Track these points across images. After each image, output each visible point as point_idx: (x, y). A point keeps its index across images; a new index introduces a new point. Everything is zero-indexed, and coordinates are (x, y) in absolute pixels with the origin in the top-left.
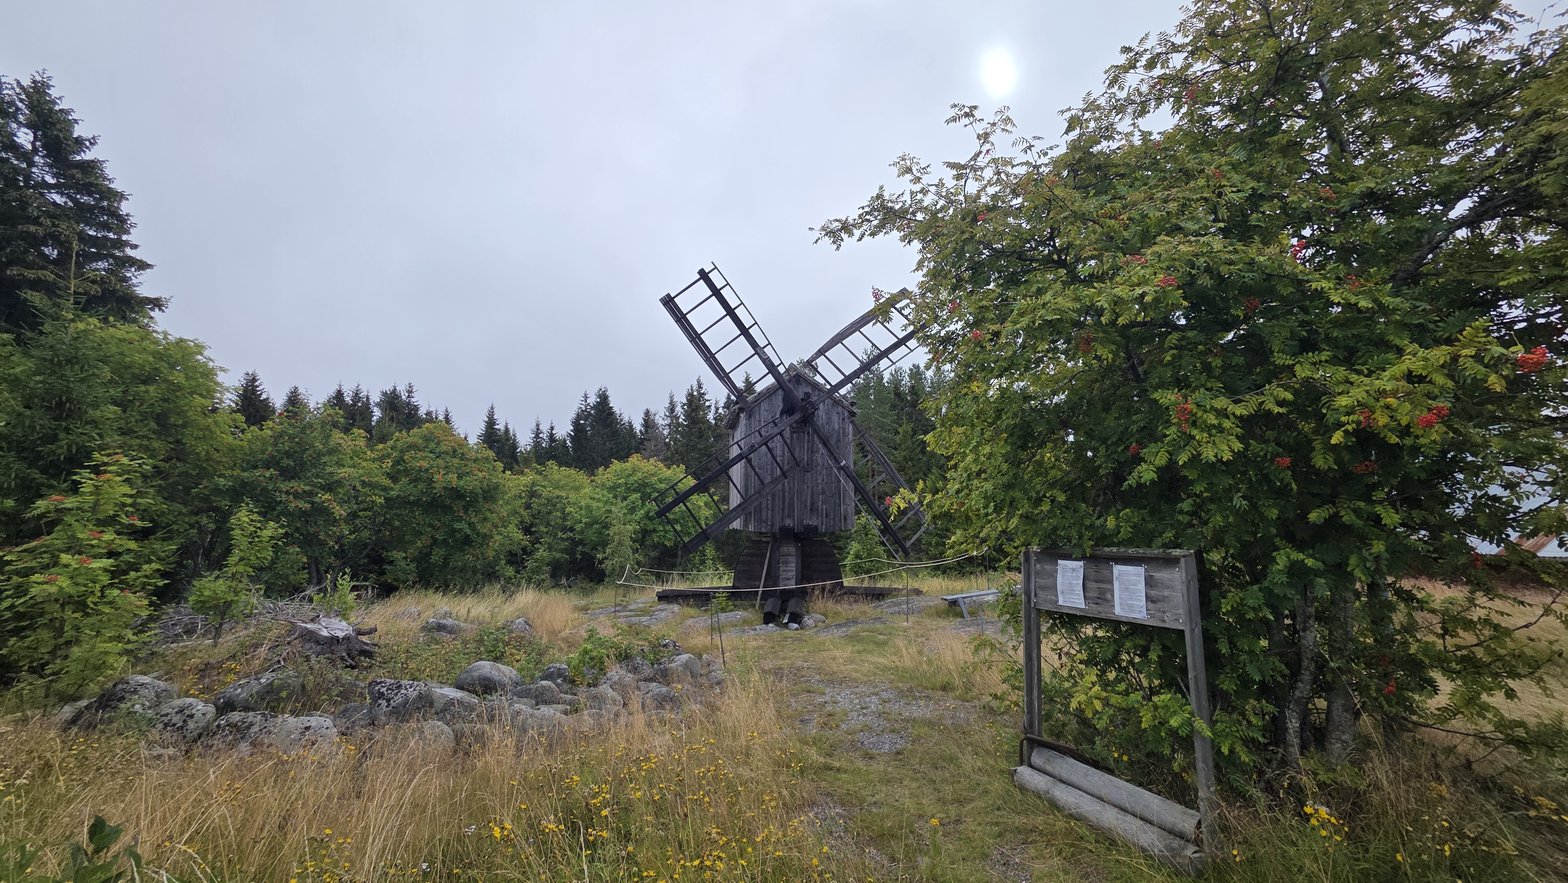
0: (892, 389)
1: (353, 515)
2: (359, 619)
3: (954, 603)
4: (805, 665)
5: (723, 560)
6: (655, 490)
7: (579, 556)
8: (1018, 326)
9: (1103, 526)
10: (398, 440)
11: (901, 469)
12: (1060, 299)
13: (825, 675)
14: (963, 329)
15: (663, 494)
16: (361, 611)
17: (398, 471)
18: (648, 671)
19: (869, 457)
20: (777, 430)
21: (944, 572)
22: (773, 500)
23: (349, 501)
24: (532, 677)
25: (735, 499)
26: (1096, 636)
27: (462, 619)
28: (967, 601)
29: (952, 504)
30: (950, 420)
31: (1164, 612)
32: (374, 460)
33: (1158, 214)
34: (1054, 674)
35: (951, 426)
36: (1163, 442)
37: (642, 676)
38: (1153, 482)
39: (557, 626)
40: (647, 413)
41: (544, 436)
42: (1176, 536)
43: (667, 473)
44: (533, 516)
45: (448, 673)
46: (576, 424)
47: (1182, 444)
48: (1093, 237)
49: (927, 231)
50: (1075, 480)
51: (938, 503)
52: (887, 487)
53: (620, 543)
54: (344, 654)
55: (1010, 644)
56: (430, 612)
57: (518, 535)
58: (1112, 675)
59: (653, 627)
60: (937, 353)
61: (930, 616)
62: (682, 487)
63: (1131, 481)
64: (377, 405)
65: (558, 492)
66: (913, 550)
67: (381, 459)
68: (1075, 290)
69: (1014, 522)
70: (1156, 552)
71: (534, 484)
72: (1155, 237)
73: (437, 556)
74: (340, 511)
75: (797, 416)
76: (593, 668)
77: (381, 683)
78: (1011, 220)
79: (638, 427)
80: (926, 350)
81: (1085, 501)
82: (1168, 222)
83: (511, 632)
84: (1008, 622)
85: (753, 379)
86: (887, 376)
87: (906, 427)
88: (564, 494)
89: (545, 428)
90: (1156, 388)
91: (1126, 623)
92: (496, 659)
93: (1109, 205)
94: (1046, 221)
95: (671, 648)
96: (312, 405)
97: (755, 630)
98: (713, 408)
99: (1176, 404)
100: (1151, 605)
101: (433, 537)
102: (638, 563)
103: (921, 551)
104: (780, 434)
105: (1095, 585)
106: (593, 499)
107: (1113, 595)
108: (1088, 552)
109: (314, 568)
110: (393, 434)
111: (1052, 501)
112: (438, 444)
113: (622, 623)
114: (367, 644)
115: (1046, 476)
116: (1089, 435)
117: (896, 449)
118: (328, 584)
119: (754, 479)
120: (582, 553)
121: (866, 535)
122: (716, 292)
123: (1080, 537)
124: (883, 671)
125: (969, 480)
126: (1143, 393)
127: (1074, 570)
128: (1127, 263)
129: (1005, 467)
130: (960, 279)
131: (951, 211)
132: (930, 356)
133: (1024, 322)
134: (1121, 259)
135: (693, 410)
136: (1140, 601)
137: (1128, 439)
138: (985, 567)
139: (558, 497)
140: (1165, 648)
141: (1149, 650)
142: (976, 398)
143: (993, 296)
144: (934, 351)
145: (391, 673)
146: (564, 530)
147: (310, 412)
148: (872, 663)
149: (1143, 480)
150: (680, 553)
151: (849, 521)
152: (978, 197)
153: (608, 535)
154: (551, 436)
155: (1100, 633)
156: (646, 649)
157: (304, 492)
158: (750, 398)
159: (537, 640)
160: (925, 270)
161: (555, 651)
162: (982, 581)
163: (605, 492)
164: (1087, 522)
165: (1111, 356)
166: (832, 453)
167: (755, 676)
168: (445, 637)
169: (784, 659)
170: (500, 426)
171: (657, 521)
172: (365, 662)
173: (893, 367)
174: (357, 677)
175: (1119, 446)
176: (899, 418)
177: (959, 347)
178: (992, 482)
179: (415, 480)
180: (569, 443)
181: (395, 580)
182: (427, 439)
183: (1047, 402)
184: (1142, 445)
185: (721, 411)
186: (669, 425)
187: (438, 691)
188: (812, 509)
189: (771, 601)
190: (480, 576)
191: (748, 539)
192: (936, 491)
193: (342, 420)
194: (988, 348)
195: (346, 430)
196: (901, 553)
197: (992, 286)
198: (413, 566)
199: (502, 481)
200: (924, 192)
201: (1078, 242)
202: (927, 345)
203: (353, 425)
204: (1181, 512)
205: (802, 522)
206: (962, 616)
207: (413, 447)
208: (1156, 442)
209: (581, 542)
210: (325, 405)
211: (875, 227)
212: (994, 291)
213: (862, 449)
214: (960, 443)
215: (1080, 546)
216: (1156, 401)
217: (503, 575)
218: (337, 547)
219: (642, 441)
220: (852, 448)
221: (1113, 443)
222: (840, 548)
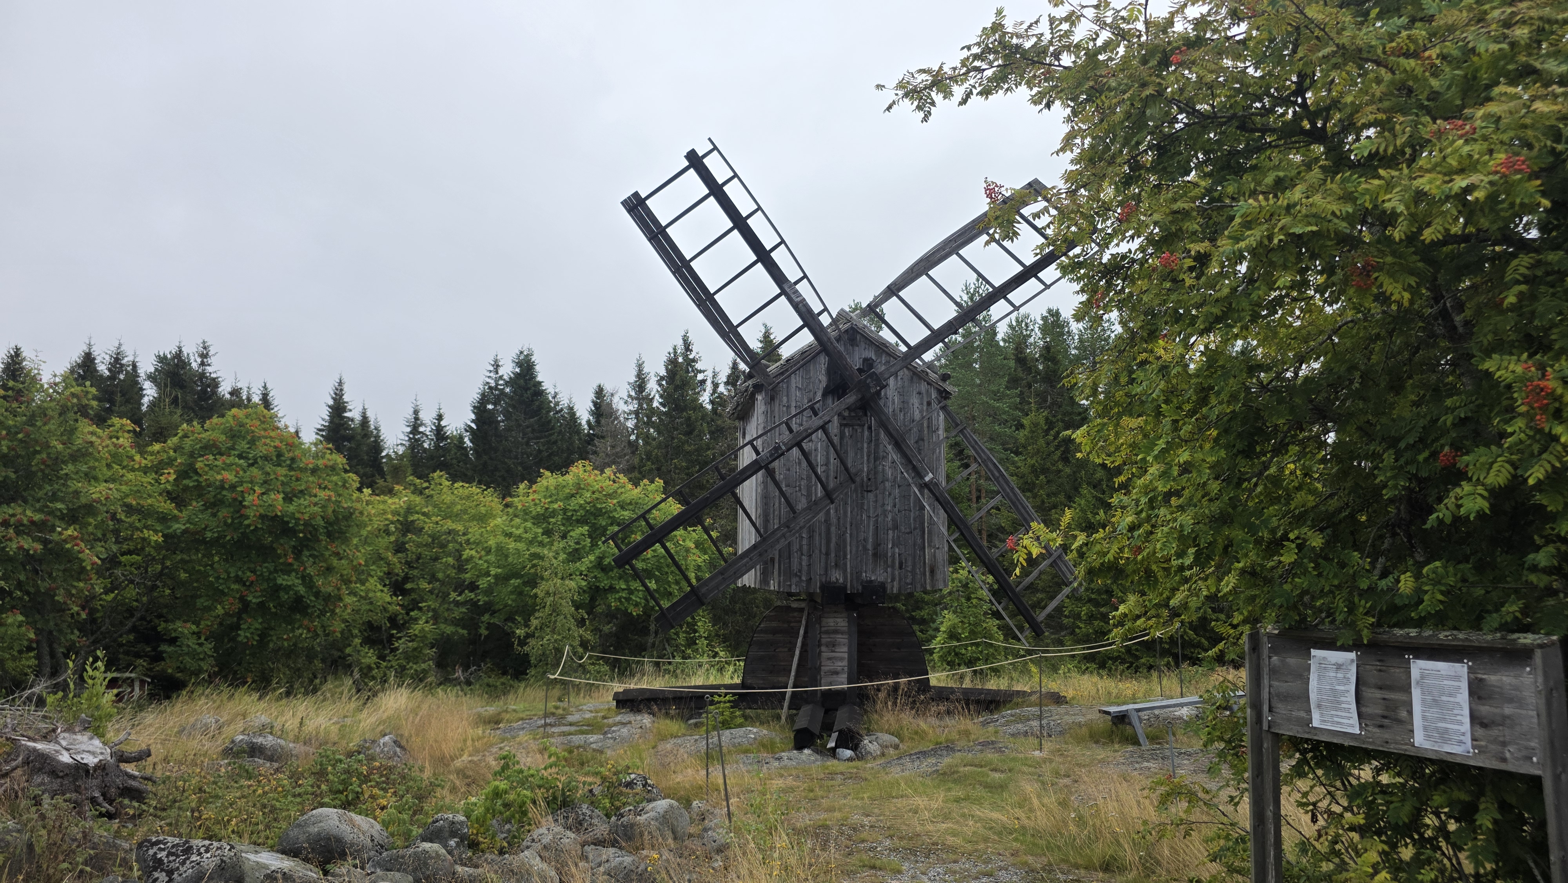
0: (1011, 351)
1: (112, 562)
2: (122, 736)
3: (1121, 719)
4: (866, 821)
5: (725, 640)
6: (614, 521)
7: (484, 632)
8: (1242, 244)
9: (1393, 590)
10: (186, 436)
11: (1028, 487)
12: (1317, 198)
13: (901, 838)
14: (1142, 249)
15: (627, 527)
16: (124, 722)
17: (186, 489)
18: (601, 829)
19: (974, 467)
20: (817, 422)
21: (1102, 666)
22: (811, 537)
23: (104, 539)
24: (407, 835)
25: (747, 537)
26: (1379, 783)
27: (291, 736)
28: (1144, 715)
29: (1121, 550)
30: (1117, 404)
31: (1504, 744)
32: (145, 470)
33: (1494, 47)
34: (1304, 846)
35: (1120, 415)
36: (1500, 446)
37: (588, 837)
38: (1480, 515)
39: (448, 749)
40: (600, 392)
41: (427, 429)
42: (1525, 612)
43: (633, 493)
44: (409, 564)
45: (268, 827)
46: (480, 409)
47: (1536, 448)
48: (1377, 90)
49: (1079, 84)
50: (1339, 510)
51: (1098, 547)
52: (1003, 519)
53: (556, 610)
54: (97, 794)
55: (1224, 795)
56: (240, 725)
57: (384, 596)
58: (1407, 853)
59: (609, 753)
60: (1094, 291)
61: (1079, 740)
62: (659, 516)
63: (1442, 513)
64: (151, 377)
65: (450, 525)
66: (1048, 626)
67: (158, 469)
68: (1343, 181)
69: (1230, 582)
70: (1487, 637)
71: (409, 510)
72: (1489, 87)
73: (248, 632)
74: (90, 557)
75: (851, 399)
76: (508, 821)
77: (158, 842)
78: (1228, 62)
79: (584, 415)
80: (1076, 287)
81: (1356, 547)
82: (1512, 60)
83: (371, 758)
84: (1221, 754)
85: (777, 336)
86: (1002, 330)
87: (1036, 417)
88: (460, 527)
89: (428, 417)
90: (1488, 353)
91: (1432, 761)
92: (346, 805)
93: (1404, 34)
94: (1291, 63)
95: (639, 788)
96: (46, 378)
97: (779, 759)
98: (709, 386)
99: (1524, 380)
100: (1480, 732)
101: (242, 599)
102: (584, 644)
103: (1061, 627)
104: (823, 428)
105: (1378, 694)
106: (509, 535)
107: (1410, 713)
108: (1366, 636)
109: (46, 650)
110: (177, 427)
111: (1300, 547)
112: (252, 442)
113: (556, 744)
114: (133, 777)
115: (1288, 503)
116: (1366, 432)
117: (1017, 453)
118: (69, 674)
119: (778, 505)
120: (490, 626)
121: (969, 599)
122: (716, 190)
123: (1352, 609)
124: (1000, 834)
125: (1153, 508)
126: (1463, 360)
127: (1339, 667)
128: (1440, 134)
129: (1214, 487)
130: (1136, 166)
131: (1121, 50)
132: (1084, 298)
133: (1253, 237)
134: (1428, 127)
135: (677, 388)
136: (1461, 723)
137: (1437, 439)
138: (1176, 657)
139: (449, 532)
140: (1504, 807)
141: (1476, 810)
142: (1164, 369)
143: (1197, 192)
144: (1090, 289)
145: (174, 828)
146: (460, 587)
147: (41, 389)
148: (980, 819)
149: (1463, 511)
150: (652, 627)
151: (939, 576)
152: (1170, 22)
153: (536, 596)
154: (439, 431)
155: (1384, 779)
156: (597, 790)
157: (33, 522)
158: (773, 368)
159: (415, 773)
160: (1077, 151)
161: (445, 792)
162: (1171, 682)
163: (529, 524)
164: (1364, 584)
165: (1407, 295)
166: (910, 462)
167: (782, 841)
168: (265, 766)
169: (831, 810)
170: (354, 413)
171: (615, 573)
172: (131, 807)
173: (1013, 316)
174: (117, 834)
175: (1420, 452)
176: (1023, 401)
177: (1133, 282)
178: (1191, 511)
179: (213, 505)
180: (468, 442)
181: (179, 670)
182: (234, 435)
183: (1289, 375)
184: (1459, 448)
185: (722, 389)
186: (636, 413)
187: (252, 857)
188: (875, 555)
189: (806, 709)
190: (318, 664)
191: (767, 603)
192: (1090, 528)
193: (94, 403)
194: (1189, 282)
195: (101, 420)
196: (1028, 632)
197: (1192, 176)
198: (208, 647)
199: (358, 506)
200: (1072, 18)
201: (1349, 99)
202: (1079, 279)
203: (110, 411)
204: (1534, 568)
205: (859, 574)
206: (1136, 742)
207: (210, 448)
208: (1487, 446)
209: (489, 608)
210: (65, 379)
211: (990, 80)
212: (1196, 185)
213: (959, 452)
214: (1134, 446)
215: (1350, 625)
216: (1488, 374)
217: (359, 663)
218: (84, 616)
219: (590, 439)
220: (943, 451)
221: (1409, 447)
222: (923, 622)
